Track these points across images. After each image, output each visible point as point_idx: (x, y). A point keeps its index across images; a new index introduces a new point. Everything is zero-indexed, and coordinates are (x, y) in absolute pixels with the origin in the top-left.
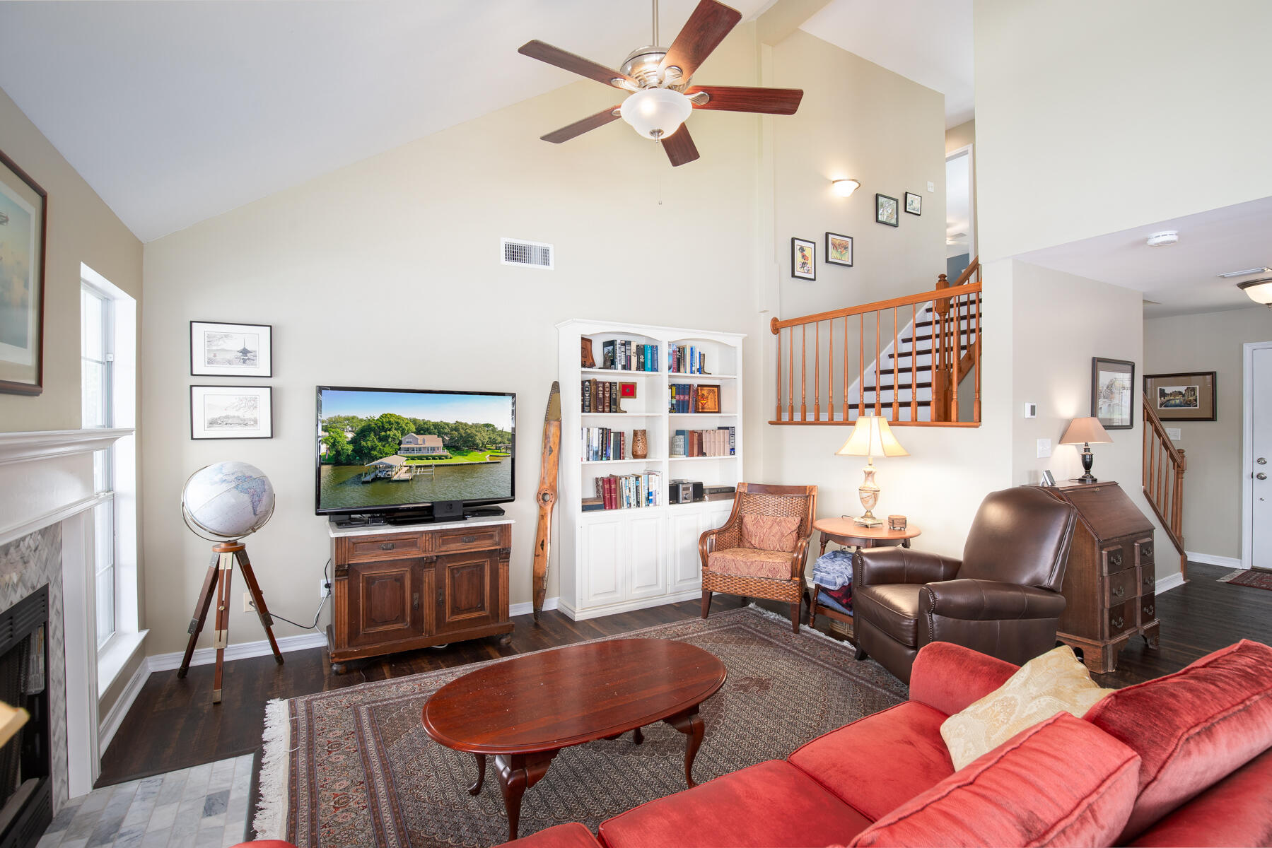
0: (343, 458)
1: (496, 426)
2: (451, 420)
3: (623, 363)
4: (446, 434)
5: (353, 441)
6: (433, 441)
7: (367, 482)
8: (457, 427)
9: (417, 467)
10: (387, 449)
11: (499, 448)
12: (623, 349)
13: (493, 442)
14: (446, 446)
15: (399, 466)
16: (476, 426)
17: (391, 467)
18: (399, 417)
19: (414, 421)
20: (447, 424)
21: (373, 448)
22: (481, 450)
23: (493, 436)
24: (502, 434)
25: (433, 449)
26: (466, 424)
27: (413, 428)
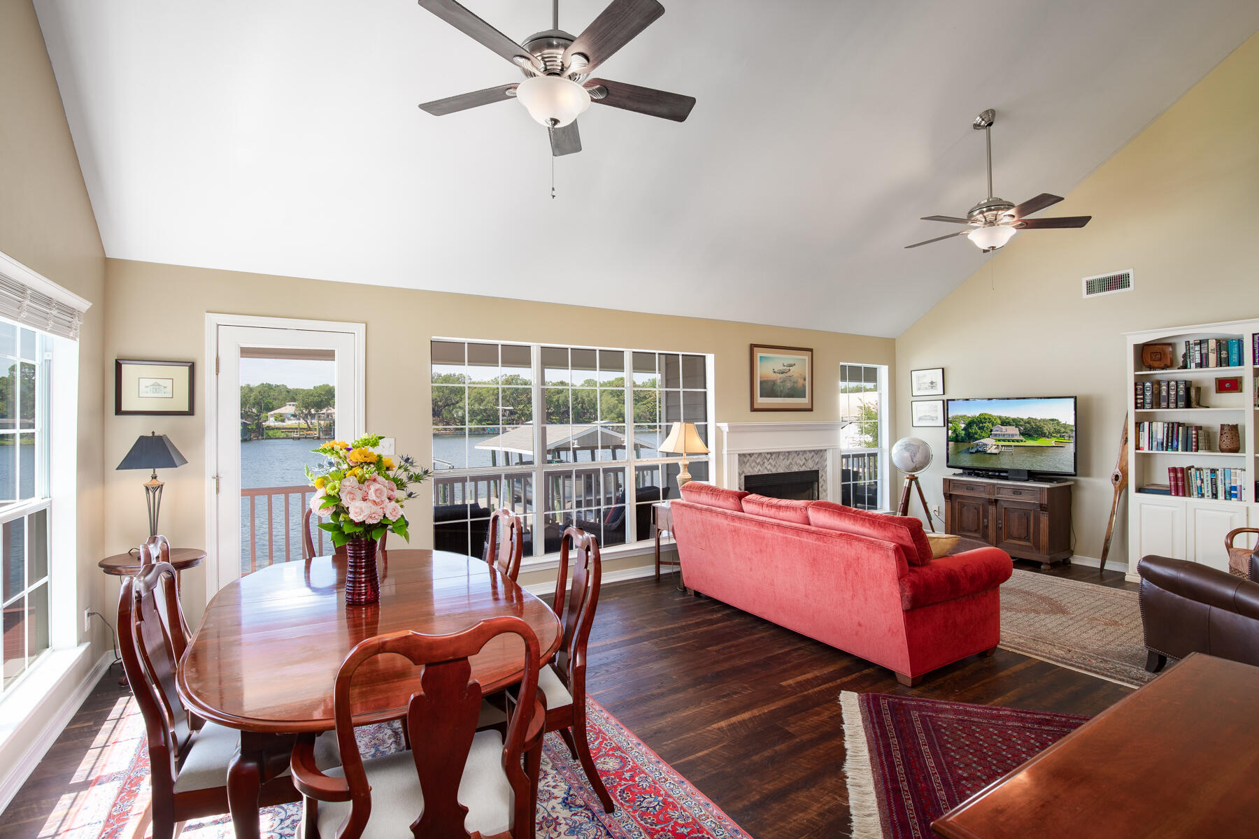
0: (960, 438)
1: (1060, 420)
2: (1025, 417)
3: (1198, 361)
4: (1021, 426)
5: (965, 429)
6: (1013, 430)
7: (971, 453)
8: (1029, 421)
9: (1002, 446)
10: (983, 434)
11: (1063, 437)
12: (1197, 348)
13: (1058, 432)
14: (1022, 434)
15: (990, 444)
16: (1044, 420)
17: (986, 445)
18: (990, 415)
19: (1000, 418)
20: (1022, 419)
21: (976, 433)
22: (1048, 437)
23: (1057, 428)
24: (1065, 426)
25: (1013, 435)
26: (1036, 419)
27: (999, 422)
